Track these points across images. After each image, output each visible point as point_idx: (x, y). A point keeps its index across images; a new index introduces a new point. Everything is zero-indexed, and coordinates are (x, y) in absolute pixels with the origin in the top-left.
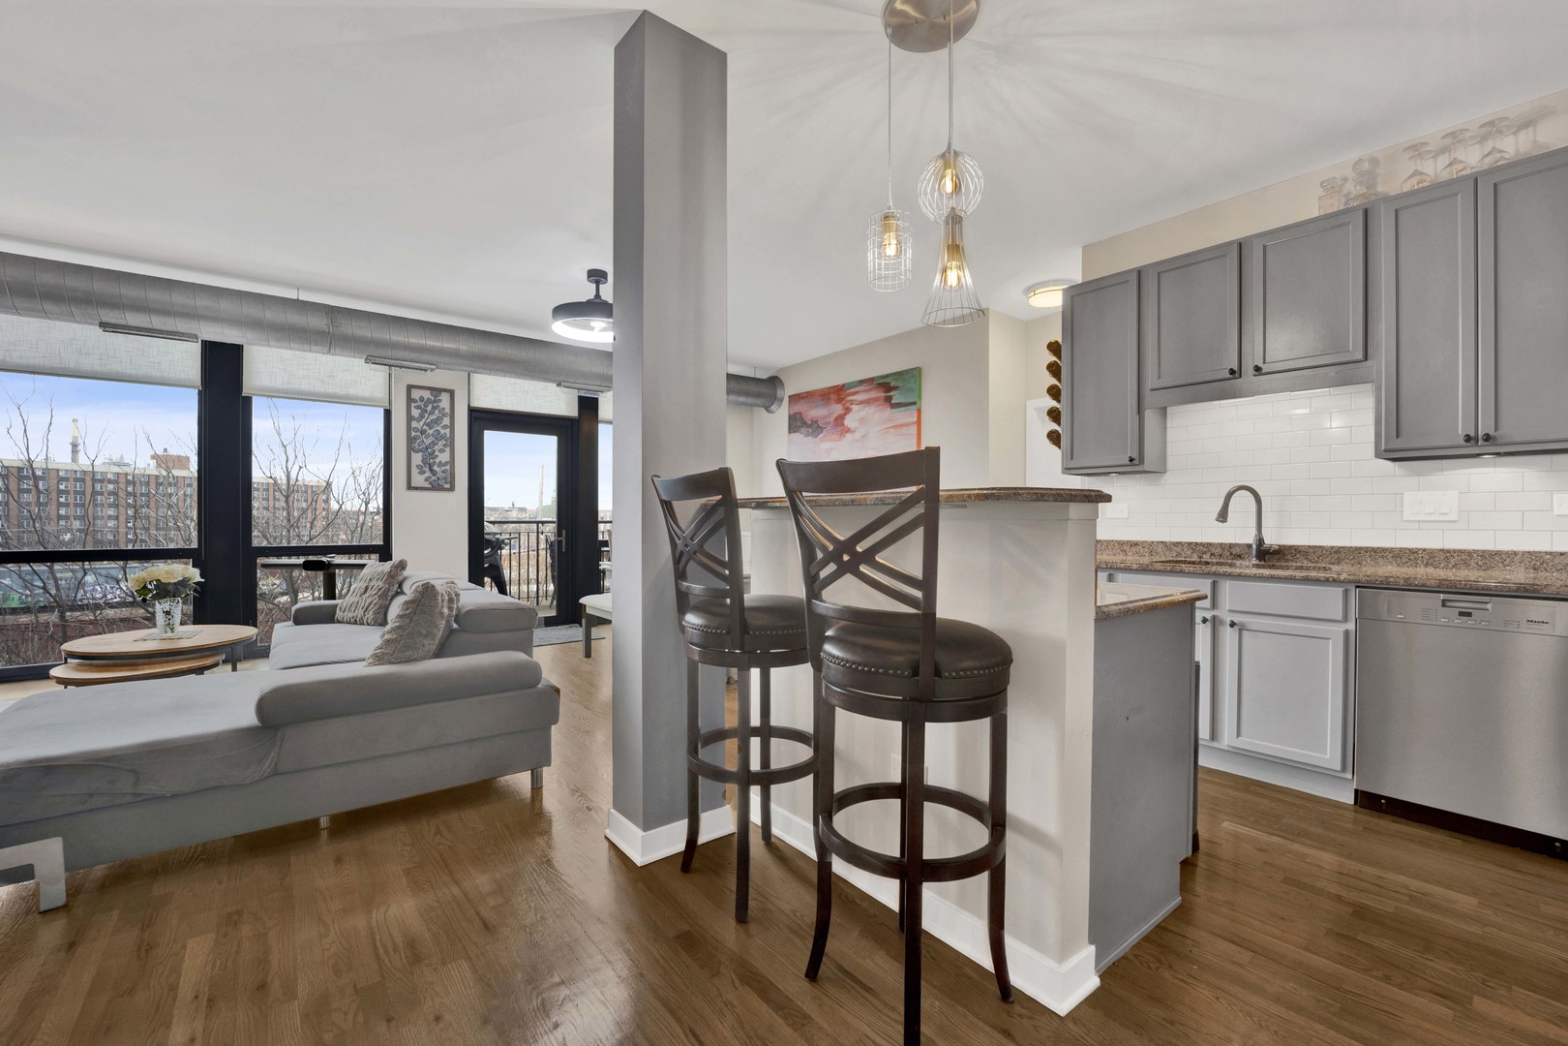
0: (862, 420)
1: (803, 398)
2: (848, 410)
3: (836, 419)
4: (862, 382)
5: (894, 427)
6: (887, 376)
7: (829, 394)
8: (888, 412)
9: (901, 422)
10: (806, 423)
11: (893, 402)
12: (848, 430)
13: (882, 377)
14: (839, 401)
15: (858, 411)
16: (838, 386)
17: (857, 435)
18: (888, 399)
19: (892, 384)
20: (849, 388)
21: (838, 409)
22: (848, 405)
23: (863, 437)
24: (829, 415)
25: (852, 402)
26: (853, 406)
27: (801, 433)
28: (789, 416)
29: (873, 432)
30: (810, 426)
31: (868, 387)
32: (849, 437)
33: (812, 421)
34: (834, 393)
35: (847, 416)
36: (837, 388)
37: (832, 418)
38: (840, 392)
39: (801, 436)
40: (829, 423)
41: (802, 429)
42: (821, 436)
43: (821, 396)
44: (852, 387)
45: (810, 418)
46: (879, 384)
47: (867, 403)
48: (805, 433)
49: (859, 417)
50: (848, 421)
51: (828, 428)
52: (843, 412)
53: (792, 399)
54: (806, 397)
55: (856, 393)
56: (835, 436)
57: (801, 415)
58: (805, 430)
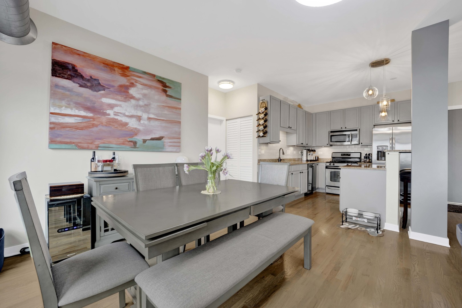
0: (145, 95)
1: (79, 55)
2: (132, 85)
3: (121, 86)
4: (145, 73)
5: (169, 107)
6: (164, 78)
7: (113, 66)
8: (164, 97)
9: (172, 105)
10: (82, 77)
11: (168, 93)
12: (133, 97)
13: (160, 77)
14: (124, 75)
15: (142, 89)
16: (124, 65)
17: (141, 103)
18: (165, 91)
19: (167, 84)
20: (133, 72)
21: (123, 81)
22: (133, 81)
23: (145, 105)
24: (114, 81)
25: (136, 81)
26: (137, 84)
27: (74, 82)
28: (53, 60)
29: (154, 105)
30: (88, 80)
31: (151, 79)
32: (133, 102)
33: (91, 77)
34: (119, 68)
35: (132, 88)
36: (121, 66)
37: (117, 84)
38: (124, 70)
39: (74, 84)
40: (113, 86)
41: (75, 79)
42: (102, 92)
43: (103, 63)
44: (137, 72)
45: (87, 74)
46: (159, 80)
47: (150, 87)
48: (81, 83)
49: (142, 93)
50: (132, 91)
51: (112, 89)
52: (128, 84)
53: (57, 46)
54: (83, 56)
55: (140, 77)
56: (119, 97)
57: (74, 67)
58: (81, 81)
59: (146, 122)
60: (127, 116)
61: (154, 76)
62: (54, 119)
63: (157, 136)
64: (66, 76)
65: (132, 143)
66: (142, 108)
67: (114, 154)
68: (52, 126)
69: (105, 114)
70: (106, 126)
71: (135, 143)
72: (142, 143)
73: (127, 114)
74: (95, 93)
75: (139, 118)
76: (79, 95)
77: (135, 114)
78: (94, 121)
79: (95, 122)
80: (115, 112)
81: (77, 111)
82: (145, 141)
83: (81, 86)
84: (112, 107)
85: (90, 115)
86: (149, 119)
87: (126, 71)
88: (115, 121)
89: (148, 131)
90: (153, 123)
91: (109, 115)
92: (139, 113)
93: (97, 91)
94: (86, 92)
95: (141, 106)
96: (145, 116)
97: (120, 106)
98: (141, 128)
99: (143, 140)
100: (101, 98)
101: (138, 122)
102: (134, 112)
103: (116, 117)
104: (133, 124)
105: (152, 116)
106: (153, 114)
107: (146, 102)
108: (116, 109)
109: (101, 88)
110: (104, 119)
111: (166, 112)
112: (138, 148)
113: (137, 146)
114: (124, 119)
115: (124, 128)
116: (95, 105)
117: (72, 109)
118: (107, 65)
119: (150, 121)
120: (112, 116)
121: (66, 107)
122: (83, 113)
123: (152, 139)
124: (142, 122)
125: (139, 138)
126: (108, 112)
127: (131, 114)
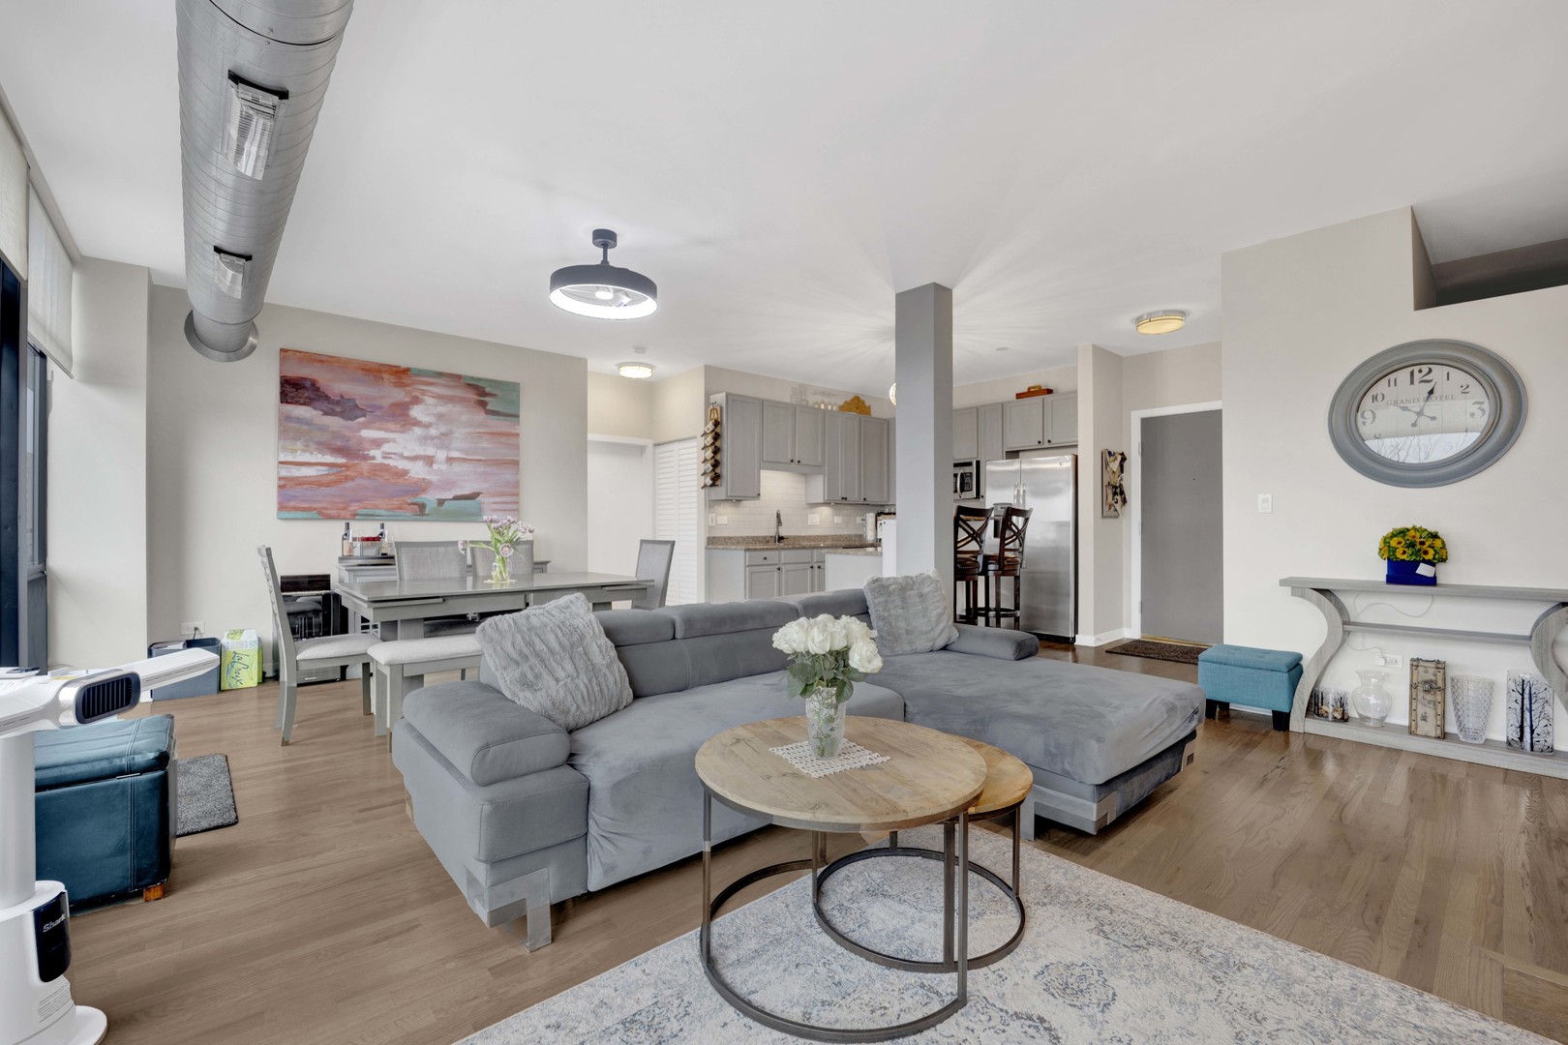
0: (440, 417)
1: (321, 361)
2: (416, 401)
3: (395, 405)
4: (440, 375)
5: (490, 433)
6: (480, 379)
7: (380, 371)
8: (480, 416)
9: (499, 430)
10: (327, 398)
11: (488, 407)
12: (417, 423)
13: (472, 378)
14: (401, 385)
15: (435, 405)
16: (399, 367)
17: (433, 432)
18: (483, 404)
19: (487, 390)
20: (418, 375)
21: (398, 395)
22: (417, 394)
23: (442, 434)
24: (381, 398)
25: (424, 393)
26: (426, 397)
27: (315, 408)
28: (281, 377)
29: (460, 432)
30: (338, 403)
31: (452, 384)
32: (418, 431)
33: (342, 397)
34: (391, 374)
35: (416, 406)
36: (395, 369)
37: (386, 402)
38: (401, 374)
39: (315, 412)
40: (380, 407)
41: (317, 404)
42: (362, 420)
43: (363, 369)
44: (425, 376)
45: (337, 391)
46: (469, 385)
47: (450, 400)
48: (325, 409)
49: (435, 412)
50: (416, 412)
51: (378, 413)
52: (407, 399)
53: (287, 354)
54: (328, 362)
55: (431, 384)
56: (392, 426)
57: (313, 384)
58: (325, 405)
59: (444, 467)
60: (407, 458)
61: (458, 377)
62: (284, 473)
63: (466, 492)
64: (302, 401)
65: (416, 507)
66: (436, 441)
67: (382, 526)
68: (282, 483)
69: (366, 458)
70: (368, 478)
71: (422, 507)
72: (436, 505)
73: (405, 455)
74: (349, 423)
75: (429, 461)
76: (323, 429)
77: (422, 453)
78: (348, 470)
79: (349, 473)
80: (383, 452)
81: (320, 456)
82: (441, 502)
83: (326, 413)
84: (378, 443)
85: (341, 460)
86: (450, 460)
87: (403, 376)
88: (385, 468)
89: (447, 484)
90: (457, 468)
91: (374, 458)
92: (430, 451)
93: (352, 419)
94: (334, 422)
95: (432, 438)
96: (441, 455)
97: (394, 441)
98: (434, 478)
99: (438, 500)
100: (359, 431)
101: (427, 468)
102: (420, 451)
103: (386, 462)
104: (418, 471)
105: (455, 454)
106: (458, 450)
107: (443, 429)
108: (386, 448)
109: (359, 413)
110: (365, 466)
111: (485, 444)
112: (428, 515)
113: (427, 512)
114: (401, 464)
115: (401, 480)
116: (350, 443)
117: (312, 453)
118: (369, 370)
119: (451, 465)
120: (379, 460)
121: (303, 451)
122: (329, 459)
123: (456, 498)
124: (435, 466)
125: (430, 498)
126: (372, 453)
127: (414, 454)
